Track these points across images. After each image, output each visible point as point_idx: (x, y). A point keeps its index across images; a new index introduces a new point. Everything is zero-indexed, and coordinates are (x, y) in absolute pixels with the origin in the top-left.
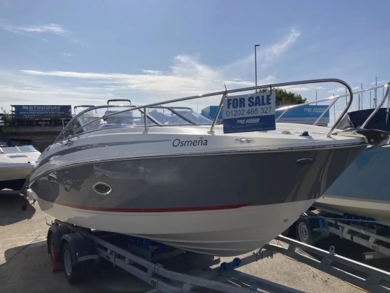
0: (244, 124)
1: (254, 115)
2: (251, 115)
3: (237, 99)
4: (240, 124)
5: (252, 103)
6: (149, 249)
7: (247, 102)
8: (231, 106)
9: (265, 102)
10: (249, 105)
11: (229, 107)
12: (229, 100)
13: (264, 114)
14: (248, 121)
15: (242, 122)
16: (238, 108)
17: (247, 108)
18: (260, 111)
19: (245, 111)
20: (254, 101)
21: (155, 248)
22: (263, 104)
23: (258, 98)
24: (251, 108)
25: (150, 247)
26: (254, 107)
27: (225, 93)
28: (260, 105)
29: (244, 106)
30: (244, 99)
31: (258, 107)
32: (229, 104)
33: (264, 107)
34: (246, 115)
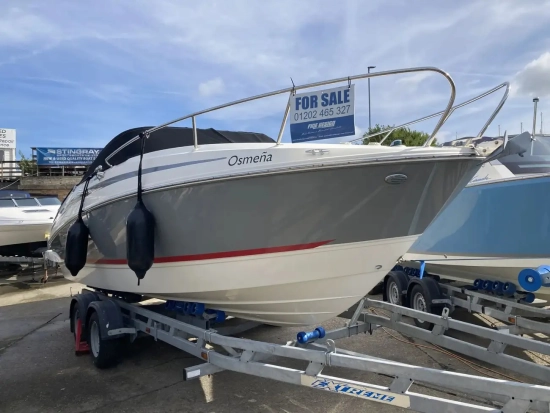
0: (317, 130)
1: (329, 117)
2: (325, 118)
3: (307, 98)
4: (311, 130)
5: (326, 101)
6: (203, 318)
7: (320, 101)
8: (300, 106)
9: (342, 99)
10: (323, 105)
11: (297, 108)
12: (298, 99)
13: (341, 115)
14: (321, 125)
15: (313, 126)
16: (309, 109)
17: (320, 108)
18: (335, 110)
19: (318, 112)
20: (328, 98)
21: (211, 316)
22: (340, 102)
23: (333, 94)
24: (324, 108)
25: (205, 315)
26: (328, 107)
27: (293, 90)
28: (335, 103)
29: (316, 106)
30: (316, 97)
31: (333, 106)
32: (298, 104)
33: (341, 105)
34: (319, 118)
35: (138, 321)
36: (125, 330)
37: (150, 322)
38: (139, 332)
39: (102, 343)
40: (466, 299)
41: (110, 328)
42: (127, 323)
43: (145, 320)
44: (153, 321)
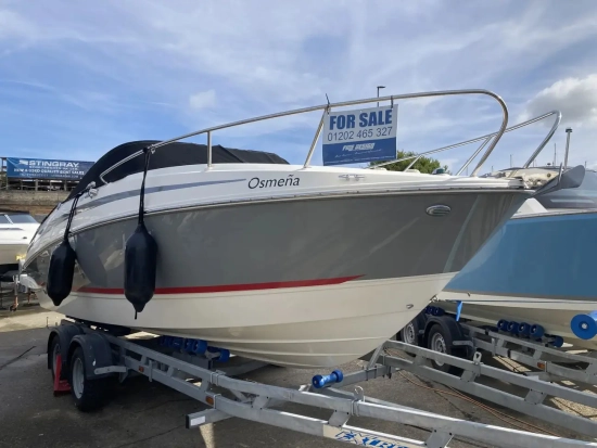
0: (354, 152)
1: (368, 139)
2: (362, 139)
3: (344, 117)
4: (347, 152)
5: (365, 121)
6: (205, 357)
7: (357, 121)
8: (335, 125)
9: (384, 120)
10: (361, 125)
11: (332, 128)
12: (332, 118)
13: (381, 137)
14: (359, 147)
15: (350, 148)
16: (345, 129)
17: (357, 128)
19: (354, 134)
20: (368, 119)
21: (215, 355)
22: (381, 123)
23: (373, 114)
24: (363, 129)
25: (207, 353)
26: (367, 128)
27: (328, 107)
28: (375, 124)
29: (353, 126)
30: (354, 117)
31: (373, 127)
32: (332, 123)
33: (381, 126)
34: (356, 139)
35: (130, 359)
36: (113, 369)
37: (143, 360)
38: (130, 371)
39: (86, 383)
40: (490, 341)
41: (98, 366)
42: (116, 361)
43: (138, 357)
44: (148, 359)
